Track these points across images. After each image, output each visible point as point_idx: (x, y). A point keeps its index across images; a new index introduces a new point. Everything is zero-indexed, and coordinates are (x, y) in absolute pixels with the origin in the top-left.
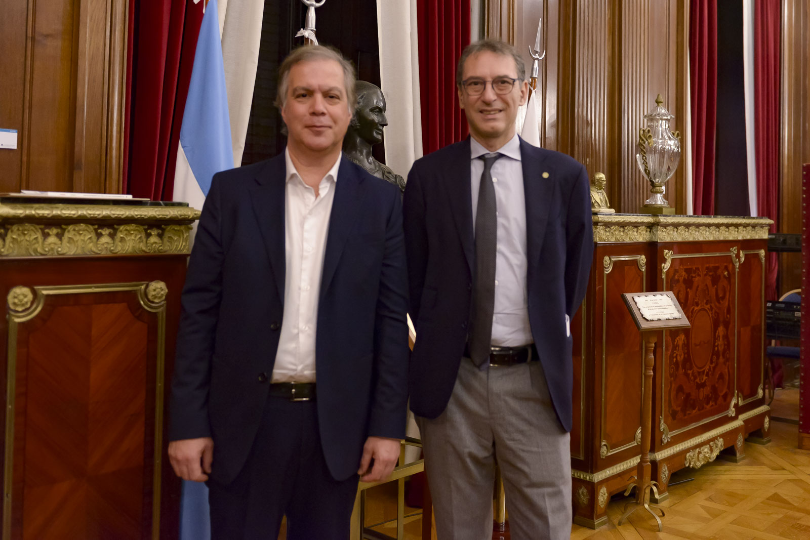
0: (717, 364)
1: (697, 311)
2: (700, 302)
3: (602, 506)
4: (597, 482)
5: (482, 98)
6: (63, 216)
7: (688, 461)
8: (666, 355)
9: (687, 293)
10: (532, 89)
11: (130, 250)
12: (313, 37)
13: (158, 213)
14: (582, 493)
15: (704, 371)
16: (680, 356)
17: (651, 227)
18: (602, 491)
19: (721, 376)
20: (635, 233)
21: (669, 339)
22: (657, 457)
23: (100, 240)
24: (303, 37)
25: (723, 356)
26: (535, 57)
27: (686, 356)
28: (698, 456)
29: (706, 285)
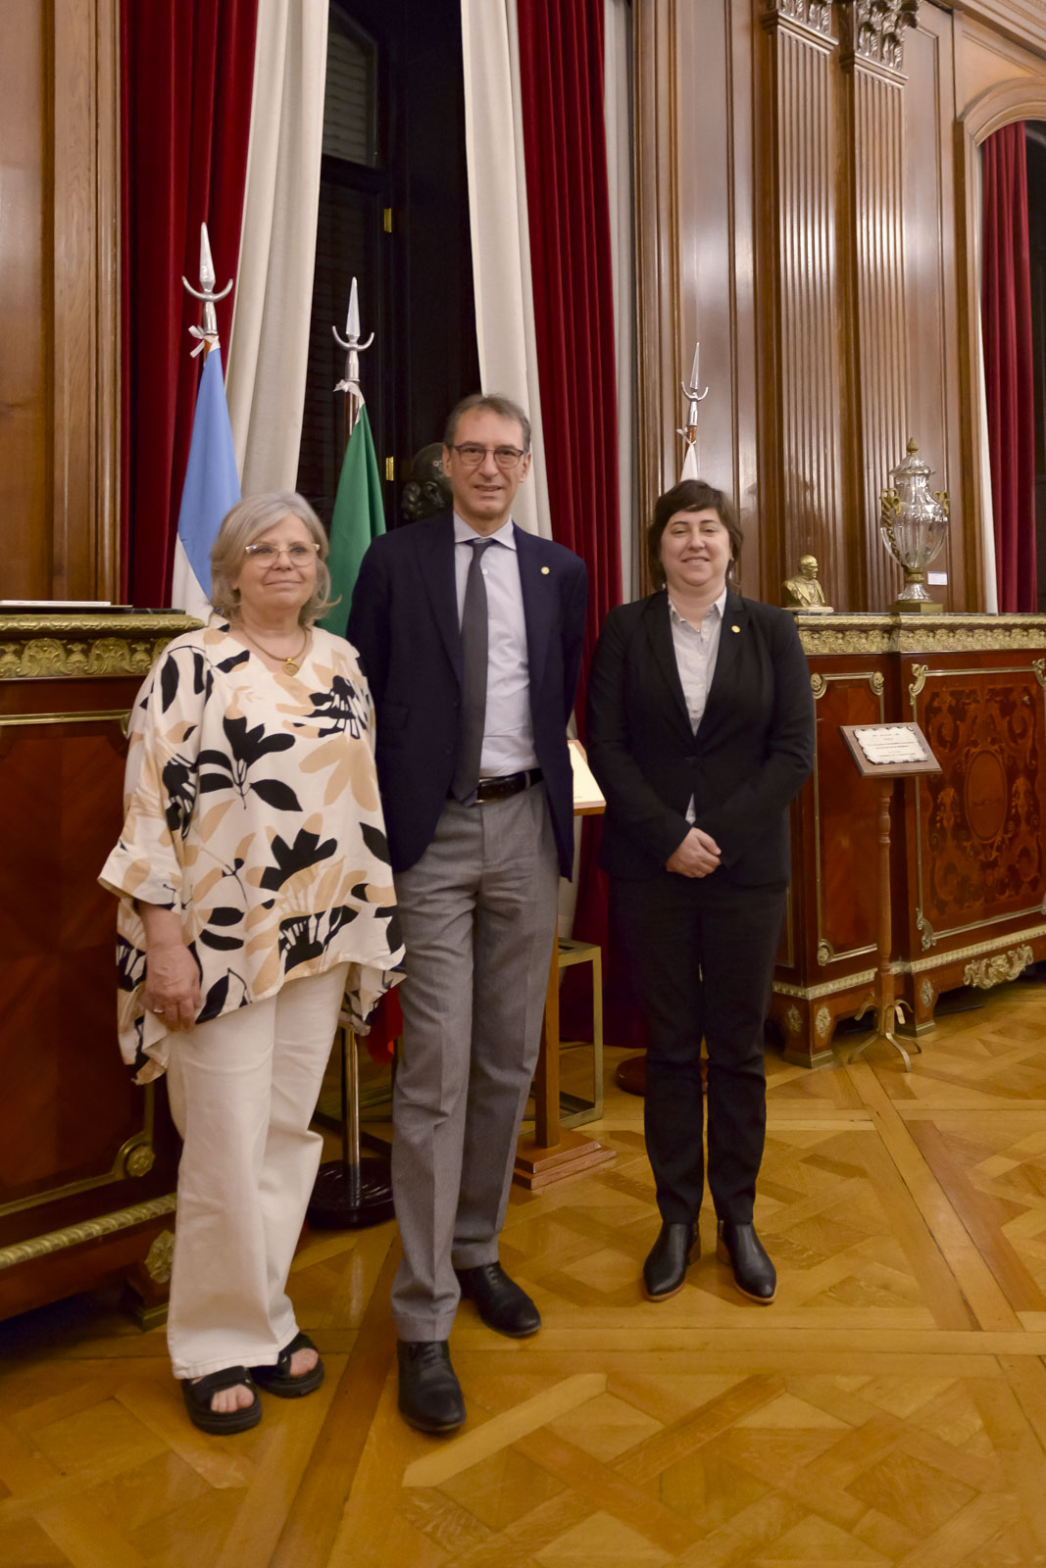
0: (1016, 835)
1: (974, 756)
2: (979, 741)
3: (823, 1035)
4: (812, 1000)
5: (480, 470)
6: (22, 628)
7: (969, 976)
8: (922, 818)
9: (956, 728)
10: (689, 442)
11: (109, 670)
12: (356, 391)
13: (143, 623)
14: (793, 1016)
15: (993, 843)
16: (949, 820)
17: (889, 630)
18: (820, 1013)
19: (1025, 853)
20: (864, 641)
21: (927, 794)
22: (913, 969)
23: (70, 658)
24: (342, 391)
25: (1028, 822)
26: (691, 397)
27: (959, 820)
28: (987, 970)
29: (991, 717)
